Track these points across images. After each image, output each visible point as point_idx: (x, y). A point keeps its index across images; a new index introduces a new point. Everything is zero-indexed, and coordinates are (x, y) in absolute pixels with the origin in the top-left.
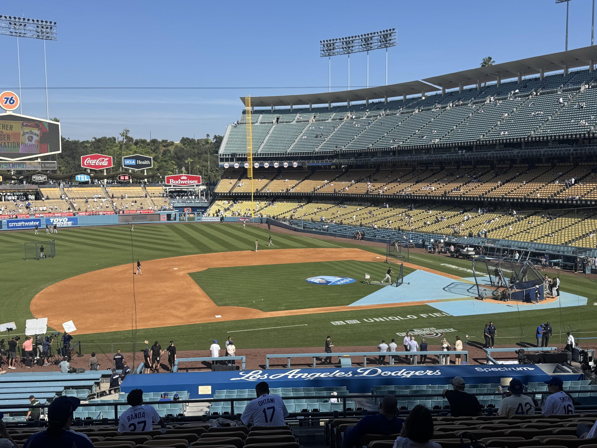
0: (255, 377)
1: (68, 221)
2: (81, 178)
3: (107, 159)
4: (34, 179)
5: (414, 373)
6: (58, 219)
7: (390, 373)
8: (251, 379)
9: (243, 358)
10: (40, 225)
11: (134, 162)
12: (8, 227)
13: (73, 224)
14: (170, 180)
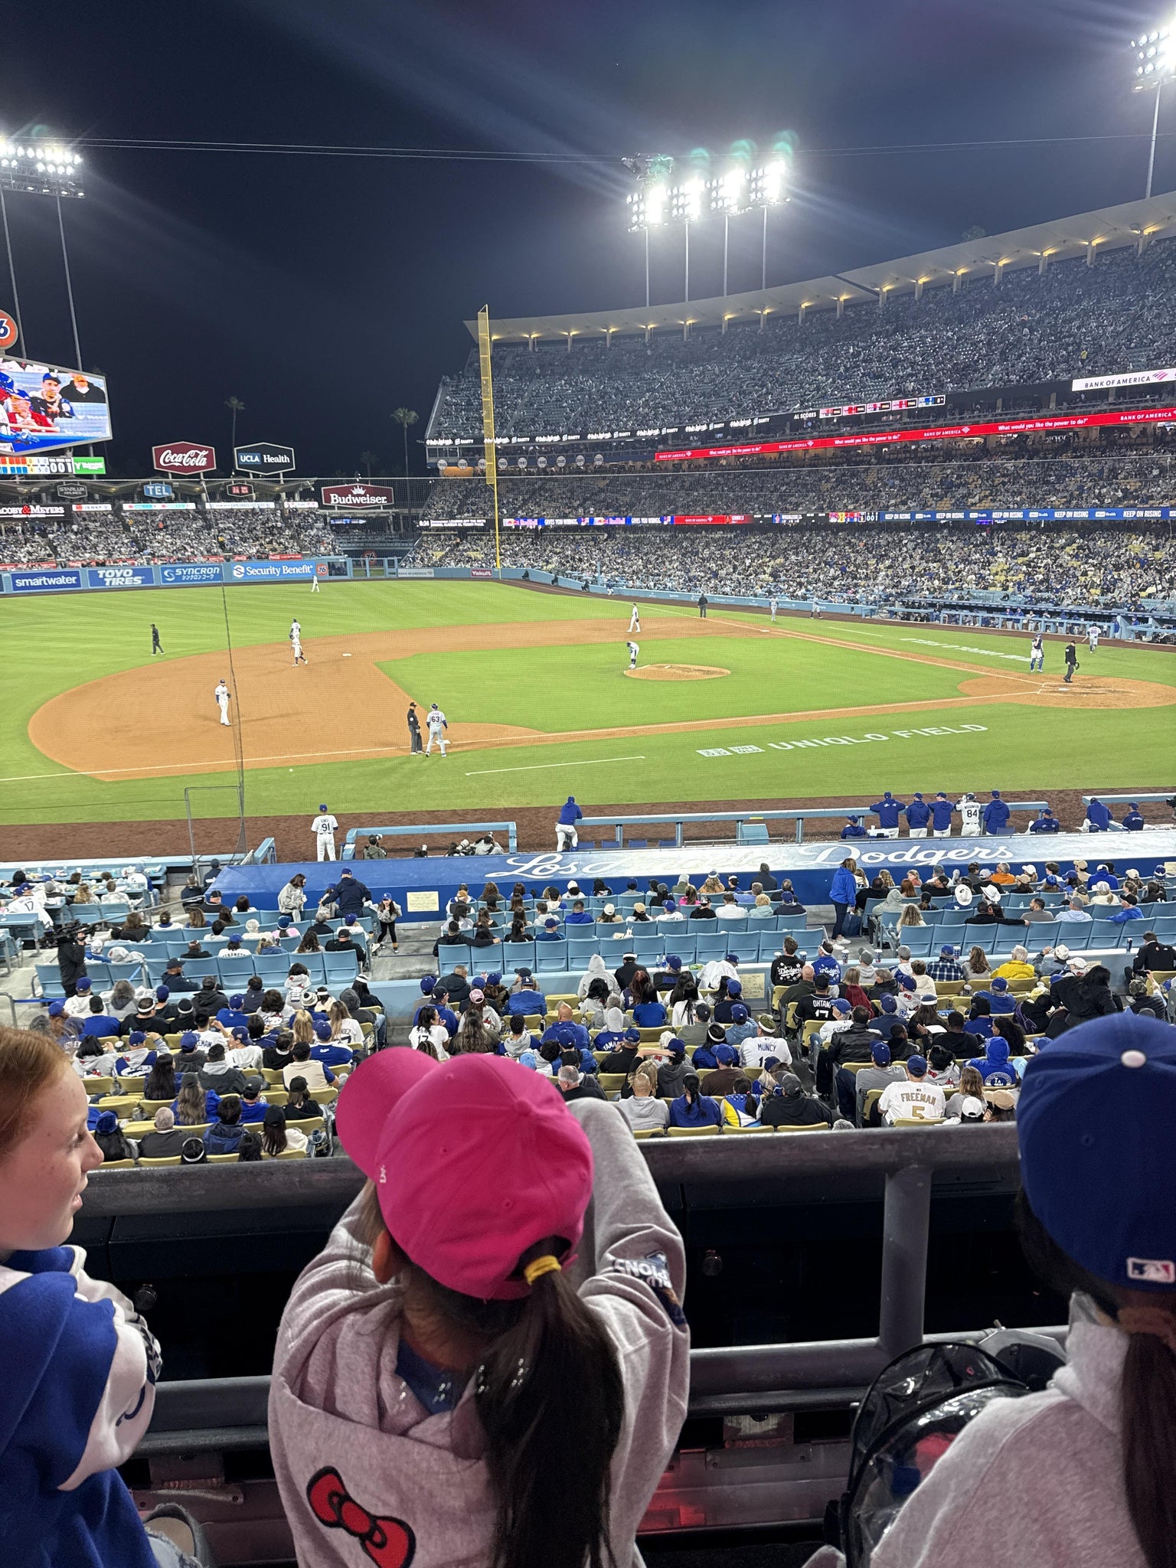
0: (545, 870)
1: (133, 576)
2: (154, 490)
3: (205, 453)
4: (62, 493)
5: (946, 854)
6: (112, 572)
7: (882, 857)
8: (537, 875)
9: (509, 828)
10: (78, 584)
11: (257, 459)
12: (16, 588)
13: (143, 581)
14: (332, 496)
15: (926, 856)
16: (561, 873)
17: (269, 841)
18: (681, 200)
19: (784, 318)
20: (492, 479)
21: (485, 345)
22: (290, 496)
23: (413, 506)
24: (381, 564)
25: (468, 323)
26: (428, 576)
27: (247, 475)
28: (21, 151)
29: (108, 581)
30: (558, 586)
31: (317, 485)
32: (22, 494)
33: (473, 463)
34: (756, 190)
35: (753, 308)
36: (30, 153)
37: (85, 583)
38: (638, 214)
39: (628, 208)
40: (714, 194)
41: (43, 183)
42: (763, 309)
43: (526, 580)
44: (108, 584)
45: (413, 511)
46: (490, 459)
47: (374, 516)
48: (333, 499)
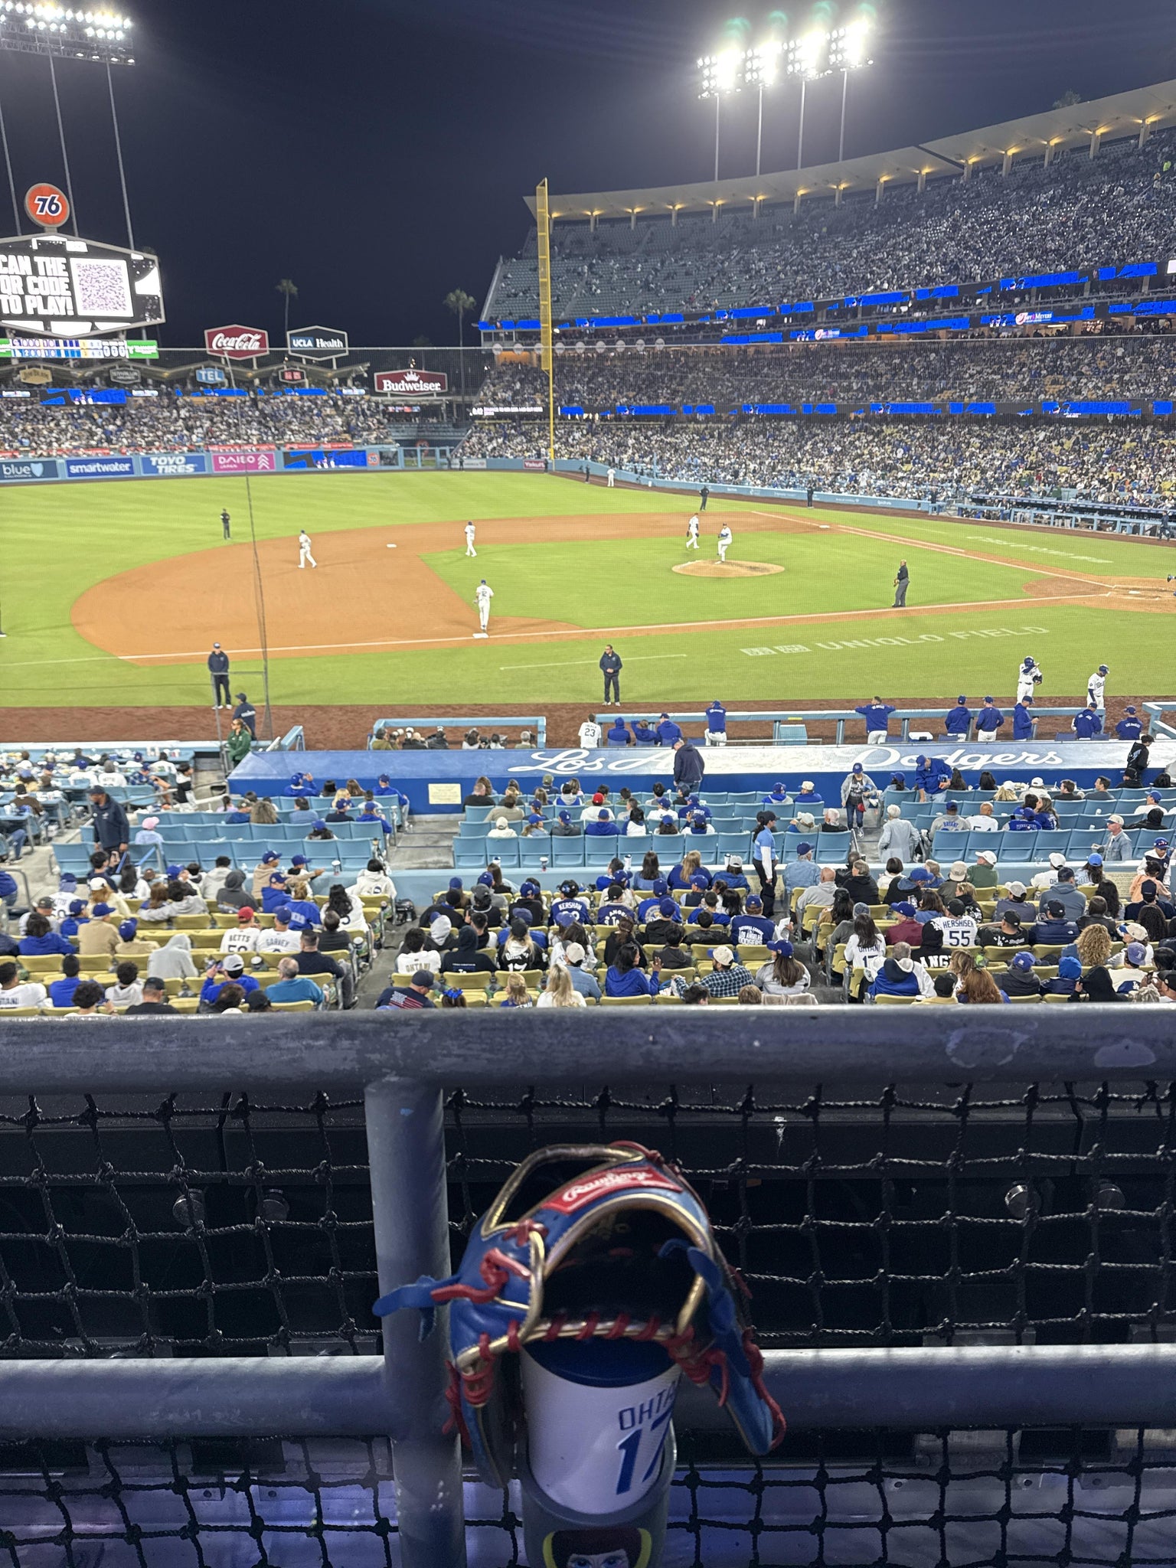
0: (570, 765)
1: (186, 463)
2: (206, 375)
3: (258, 337)
4: (115, 378)
5: (991, 759)
6: (165, 459)
8: (562, 770)
9: (540, 723)
10: (131, 471)
11: (310, 344)
12: (70, 475)
13: (196, 469)
14: (385, 382)
15: (970, 760)
16: (586, 768)
17: (298, 730)
18: (756, 64)
19: (860, 196)
20: (548, 365)
21: (543, 223)
22: (343, 382)
23: (467, 393)
24: (432, 453)
25: (526, 199)
26: (480, 467)
27: (300, 360)
28: (69, 14)
29: (160, 468)
31: (370, 371)
32: (75, 378)
33: (528, 347)
34: (836, 52)
35: (828, 182)
36: (80, 16)
37: (139, 471)
38: (709, 78)
39: (699, 71)
40: (791, 56)
41: (93, 49)
42: (838, 184)
44: (160, 471)
45: (467, 398)
46: (547, 344)
47: (427, 403)
48: (385, 385)
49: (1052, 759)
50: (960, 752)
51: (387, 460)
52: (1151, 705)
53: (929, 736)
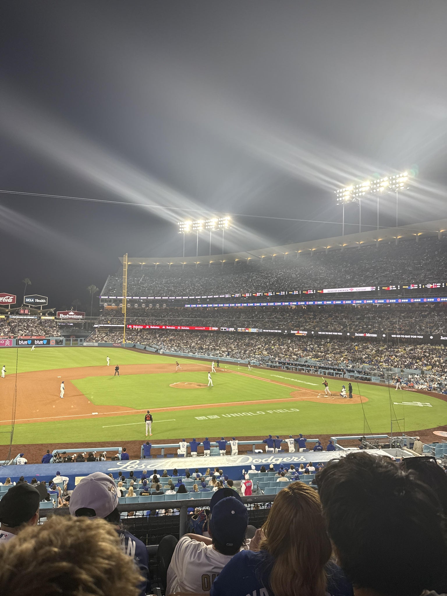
0: (132, 467)
3: (12, 297)
5: (282, 460)
7: (260, 460)
8: (129, 469)
9: (119, 450)
11: (33, 300)
14: (61, 315)
15: (276, 460)
16: (138, 468)
18: (196, 225)
19: (229, 264)
20: (124, 311)
21: (125, 266)
22: (44, 315)
24: (77, 340)
26: (96, 345)
27: (28, 306)
30: (146, 350)
31: (55, 311)
33: (117, 305)
34: (221, 224)
35: (220, 260)
38: (181, 228)
40: (207, 224)
42: (223, 261)
43: (134, 348)
45: (92, 321)
46: (124, 304)
47: (76, 322)
48: (61, 316)
49: (302, 459)
50: (272, 457)
51: (58, 343)
52: (333, 438)
53: (261, 451)
